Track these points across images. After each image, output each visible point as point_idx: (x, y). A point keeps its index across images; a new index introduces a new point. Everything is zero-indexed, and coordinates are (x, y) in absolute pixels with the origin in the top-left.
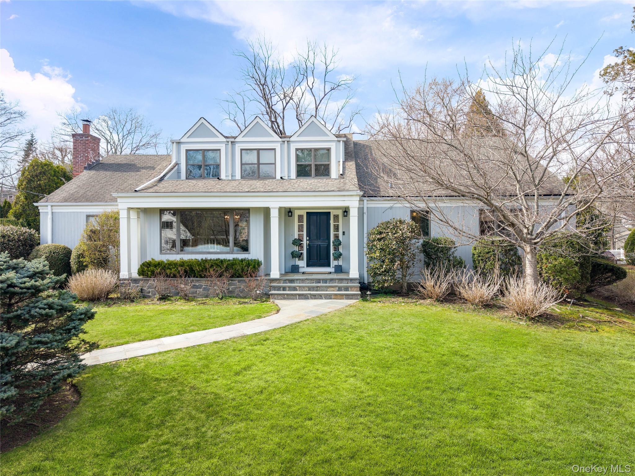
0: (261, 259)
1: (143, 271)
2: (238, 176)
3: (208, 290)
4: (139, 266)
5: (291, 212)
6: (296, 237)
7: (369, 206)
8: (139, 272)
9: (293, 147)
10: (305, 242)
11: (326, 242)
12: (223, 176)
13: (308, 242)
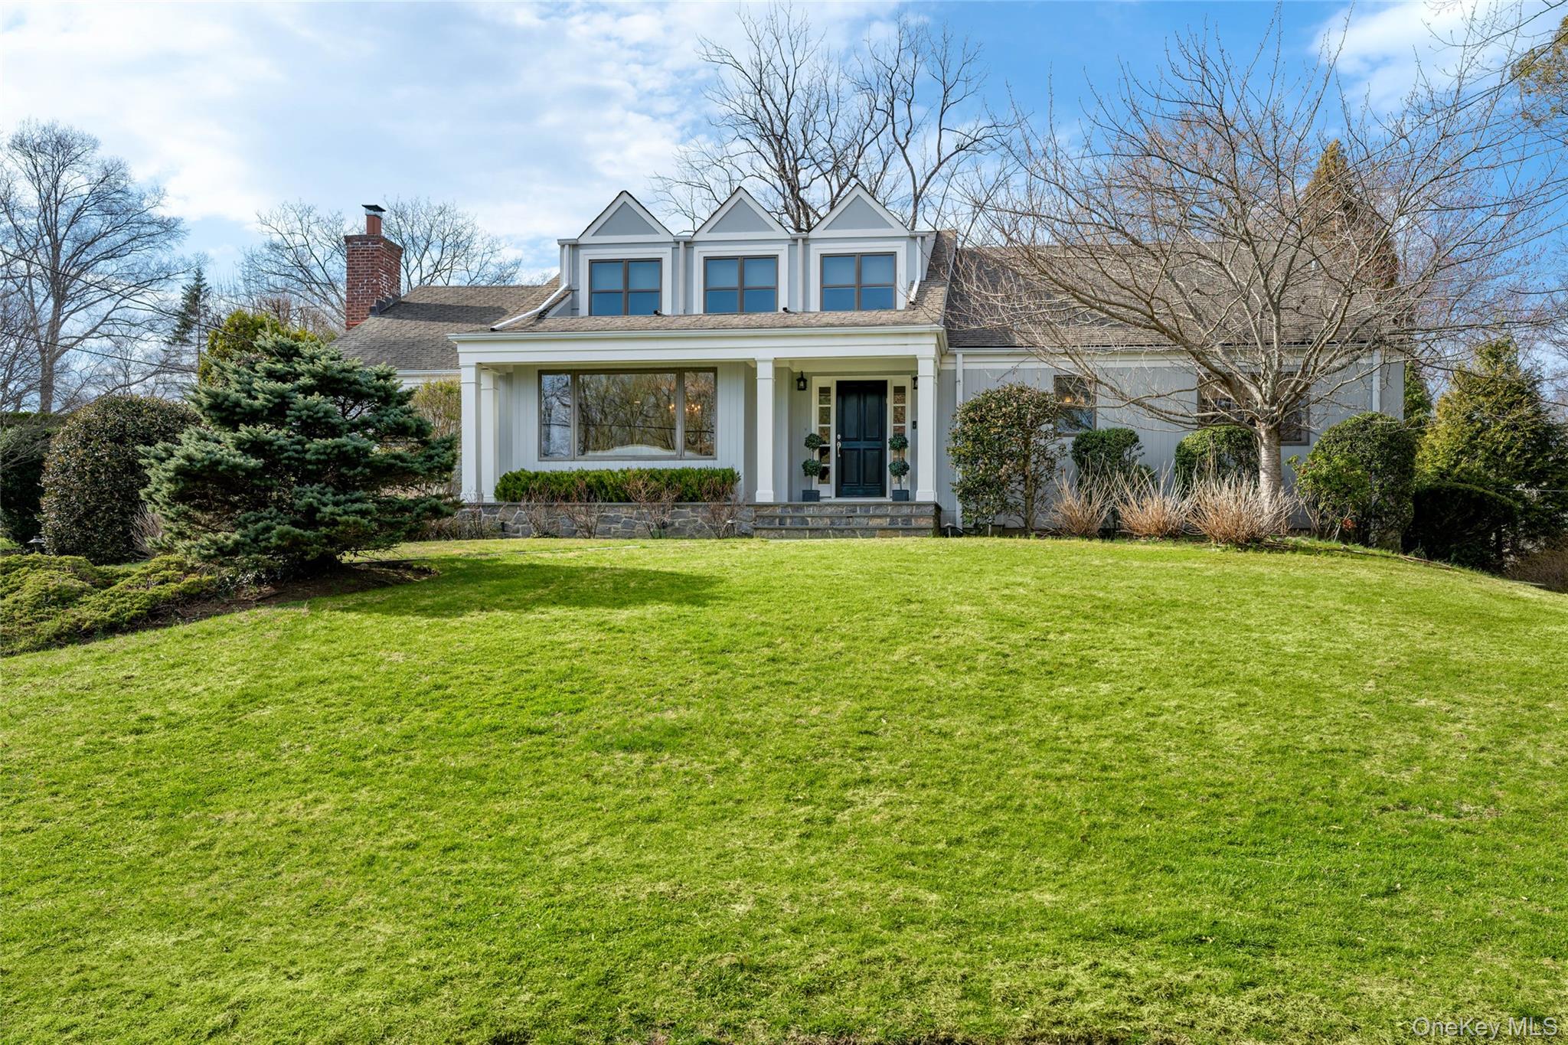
0: (740, 468)
1: (505, 489)
2: (698, 306)
3: (634, 527)
4: (498, 481)
5: (805, 381)
6: (816, 432)
7: (968, 366)
8: (497, 491)
9: (816, 251)
10: (833, 444)
11: (878, 445)
12: (667, 308)
13: (839, 444)
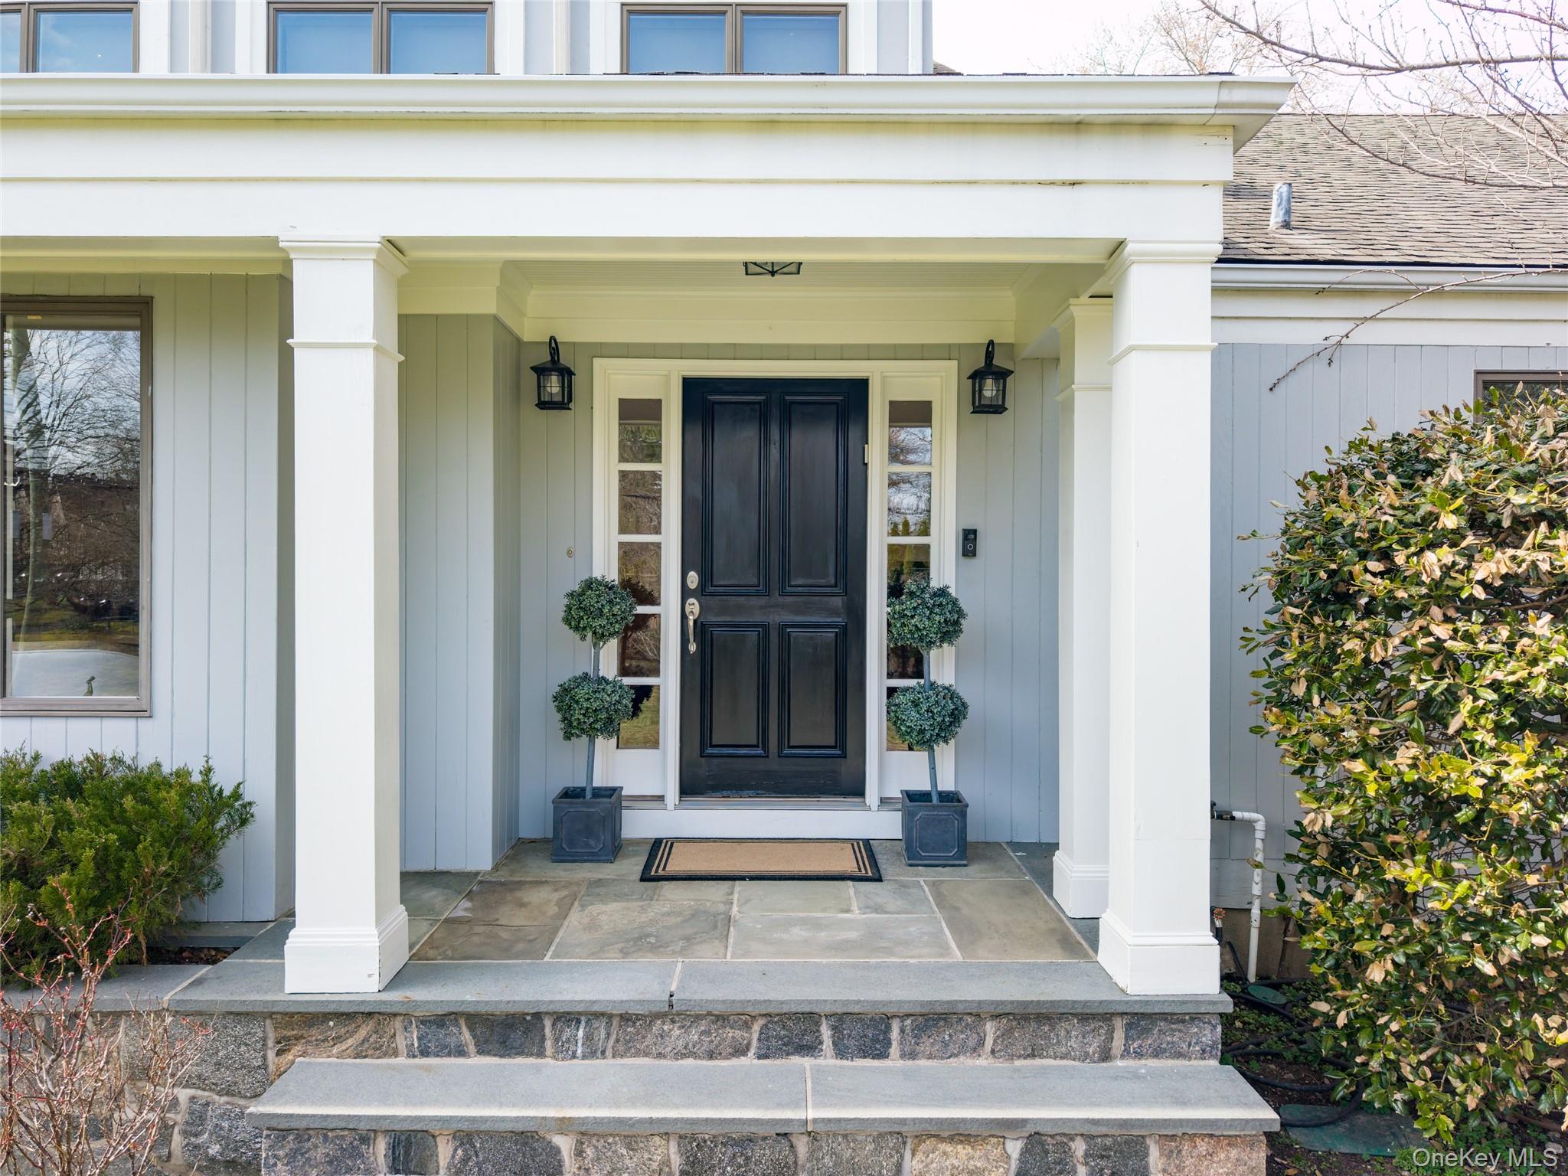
5: (566, 374)
6: (606, 567)
11: (834, 612)
13: (694, 607)
